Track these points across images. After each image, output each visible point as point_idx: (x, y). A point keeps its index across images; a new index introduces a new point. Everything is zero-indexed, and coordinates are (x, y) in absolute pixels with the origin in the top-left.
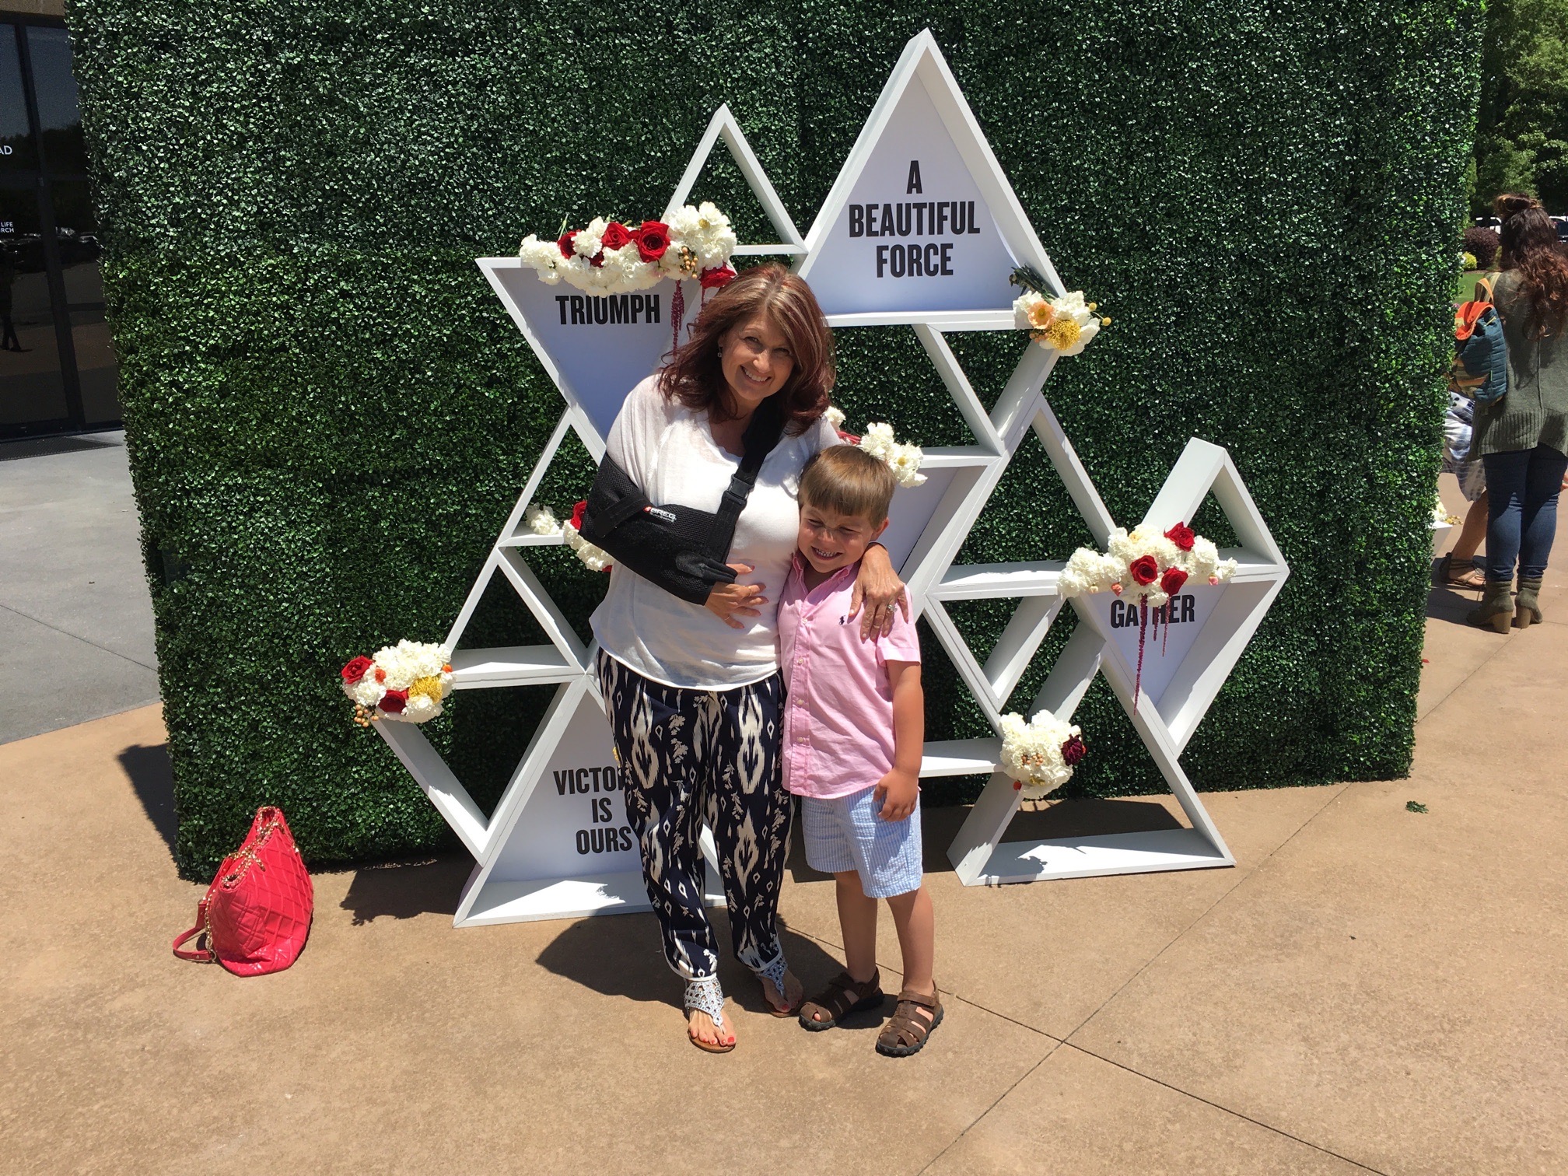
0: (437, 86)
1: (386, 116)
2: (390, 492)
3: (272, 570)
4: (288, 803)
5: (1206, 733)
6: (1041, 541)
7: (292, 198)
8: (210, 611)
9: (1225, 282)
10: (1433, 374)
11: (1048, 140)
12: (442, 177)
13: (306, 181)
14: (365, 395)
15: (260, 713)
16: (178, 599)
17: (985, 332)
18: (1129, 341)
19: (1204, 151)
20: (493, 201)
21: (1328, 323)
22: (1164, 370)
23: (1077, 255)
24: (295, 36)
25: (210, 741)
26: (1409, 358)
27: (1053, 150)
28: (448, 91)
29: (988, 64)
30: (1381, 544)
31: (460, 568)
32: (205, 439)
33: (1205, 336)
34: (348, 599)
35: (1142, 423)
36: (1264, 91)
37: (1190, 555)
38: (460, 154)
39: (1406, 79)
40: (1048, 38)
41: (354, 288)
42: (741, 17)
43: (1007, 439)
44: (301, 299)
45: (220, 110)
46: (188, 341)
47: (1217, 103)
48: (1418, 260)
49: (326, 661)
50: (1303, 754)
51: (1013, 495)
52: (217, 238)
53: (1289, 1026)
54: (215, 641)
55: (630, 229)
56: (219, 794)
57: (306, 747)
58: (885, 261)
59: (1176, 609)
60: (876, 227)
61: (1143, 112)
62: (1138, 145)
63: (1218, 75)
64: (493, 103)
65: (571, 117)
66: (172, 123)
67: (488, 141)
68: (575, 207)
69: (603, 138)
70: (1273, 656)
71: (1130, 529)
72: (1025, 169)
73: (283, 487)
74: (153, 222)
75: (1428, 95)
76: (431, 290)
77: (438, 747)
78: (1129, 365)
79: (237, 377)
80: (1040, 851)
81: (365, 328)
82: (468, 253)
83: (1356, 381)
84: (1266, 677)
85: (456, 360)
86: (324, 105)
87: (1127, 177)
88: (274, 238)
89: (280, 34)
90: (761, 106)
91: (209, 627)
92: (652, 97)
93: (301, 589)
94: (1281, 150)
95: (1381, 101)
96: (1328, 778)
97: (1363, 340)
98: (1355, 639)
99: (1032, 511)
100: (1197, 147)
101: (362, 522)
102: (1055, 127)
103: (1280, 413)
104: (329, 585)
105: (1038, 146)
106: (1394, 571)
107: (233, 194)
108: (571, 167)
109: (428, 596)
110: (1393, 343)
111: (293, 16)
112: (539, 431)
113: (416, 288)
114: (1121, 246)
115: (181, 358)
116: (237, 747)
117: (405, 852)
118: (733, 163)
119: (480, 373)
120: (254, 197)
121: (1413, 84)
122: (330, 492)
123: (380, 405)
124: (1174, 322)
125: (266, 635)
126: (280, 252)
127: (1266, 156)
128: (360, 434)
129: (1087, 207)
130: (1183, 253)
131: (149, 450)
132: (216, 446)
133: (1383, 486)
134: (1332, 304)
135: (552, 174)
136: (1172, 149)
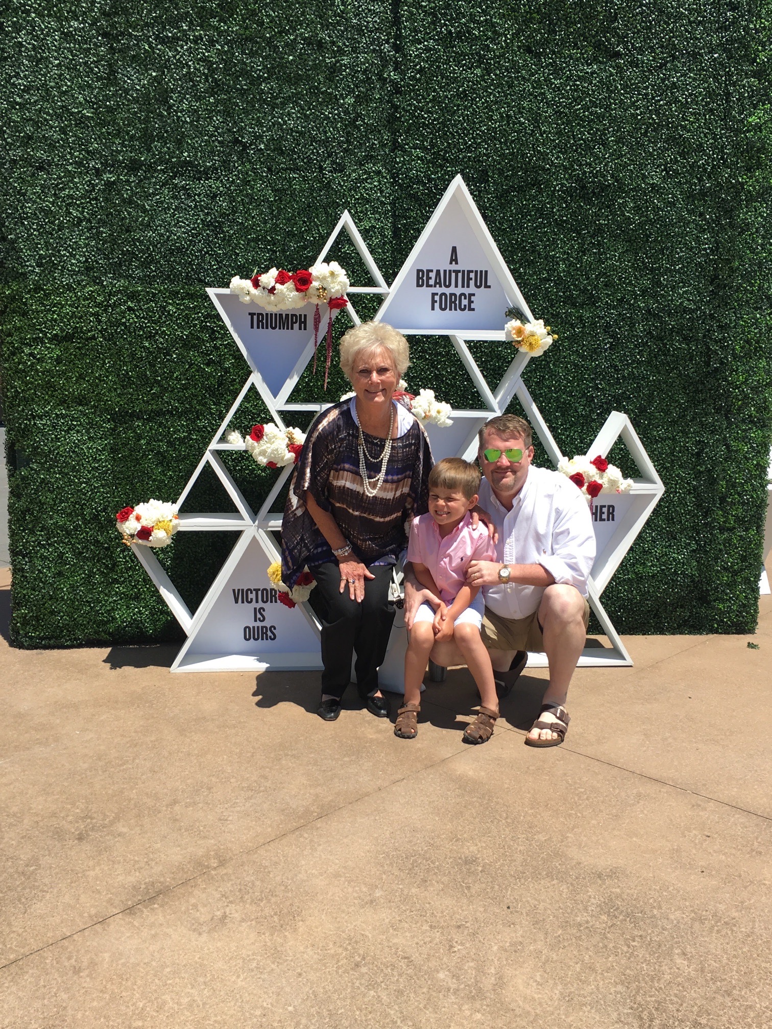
0: (189, 196)
1: (160, 211)
2: (148, 423)
3: (78, 464)
4: (77, 603)
7: (105, 254)
8: (41, 486)
9: (639, 325)
11: (536, 240)
12: (189, 246)
13: (113, 245)
14: (138, 366)
15: (64, 548)
16: (24, 478)
18: (583, 357)
19: (627, 250)
20: (217, 261)
21: (701, 352)
22: (603, 375)
23: (552, 306)
24: (112, 166)
25: (35, 563)
26: (750, 375)
27: (539, 246)
28: (195, 199)
29: (502, 196)
30: (735, 487)
31: (184, 470)
32: (46, 387)
33: (628, 356)
34: (120, 484)
35: (590, 406)
36: (662, 217)
37: (605, 475)
38: (200, 234)
39: (747, 213)
40: (536, 183)
41: (135, 306)
42: (361, 165)
43: (500, 403)
44: (105, 310)
45: (69, 204)
46: (41, 331)
47: (634, 223)
48: (755, 318)
50: (689, 614)
52: (62, 275)
53: (638, 729)
54: (43, 504)
55: (291, 275)
56: (38, 595)
57: (91, 571)
58: (436, 302)
59: (604, 513)
60: (432, 282)
61: (591, 226)
62: (588, 245)
63: (635, 207)
64: (220, 206)
65: (263, 216)
66: (42, 210)
67: (216, 227)
68: (263, 266)
69: (281, 228)
71: (571, 458)
72: (522, 255)
73: (88, 417)
74: (28, 264)
75: (759, 223)
76: (178, 309)
79: (67, 353)
81: (140, 329)
83: (718, 387)
84: (664, 564)
85: (190, 349)
86: (126, 204)
87: (582, 263)
88: (94, 276)
89: (105, 164)
90: (371, 214)
91: (40, 496)
92: (309, 206)
93: (94, 476)
94: (672, 251)
95: (732, 225)
96: (703, 631)
97: (722, 363)
98: (720, 544)
100: (623, 247)
101: (131, 440)
102: (539, 233)
103: (672, 404)
104: (109, 475)
105: (530, 243)
106: (743, 504)
107: (73, 251)
108: (262, 244)
109: (166, 485)
110: (741, 366)
111: (112, 155)
113: (170, 307)
114: (577, 302)
115: (37, 340)
116: (49, 568)
117: (142, 638)
118: (353, 245)
119: (203, 357)
120: (84, 252)
121: (750, 216)
122: (114, 421)
123: (146, 373)
124: (609, 347)
125: (72, 502)
126: (96, 283)
127: (663, 254)
128: (133, 388)
129: (558, 279)
130: (614, 308)
131: (14, 392)
132: (52, 391)
133: (736, 451)
134: (703, 341)
135: (251, 247)
136: (608, 247)
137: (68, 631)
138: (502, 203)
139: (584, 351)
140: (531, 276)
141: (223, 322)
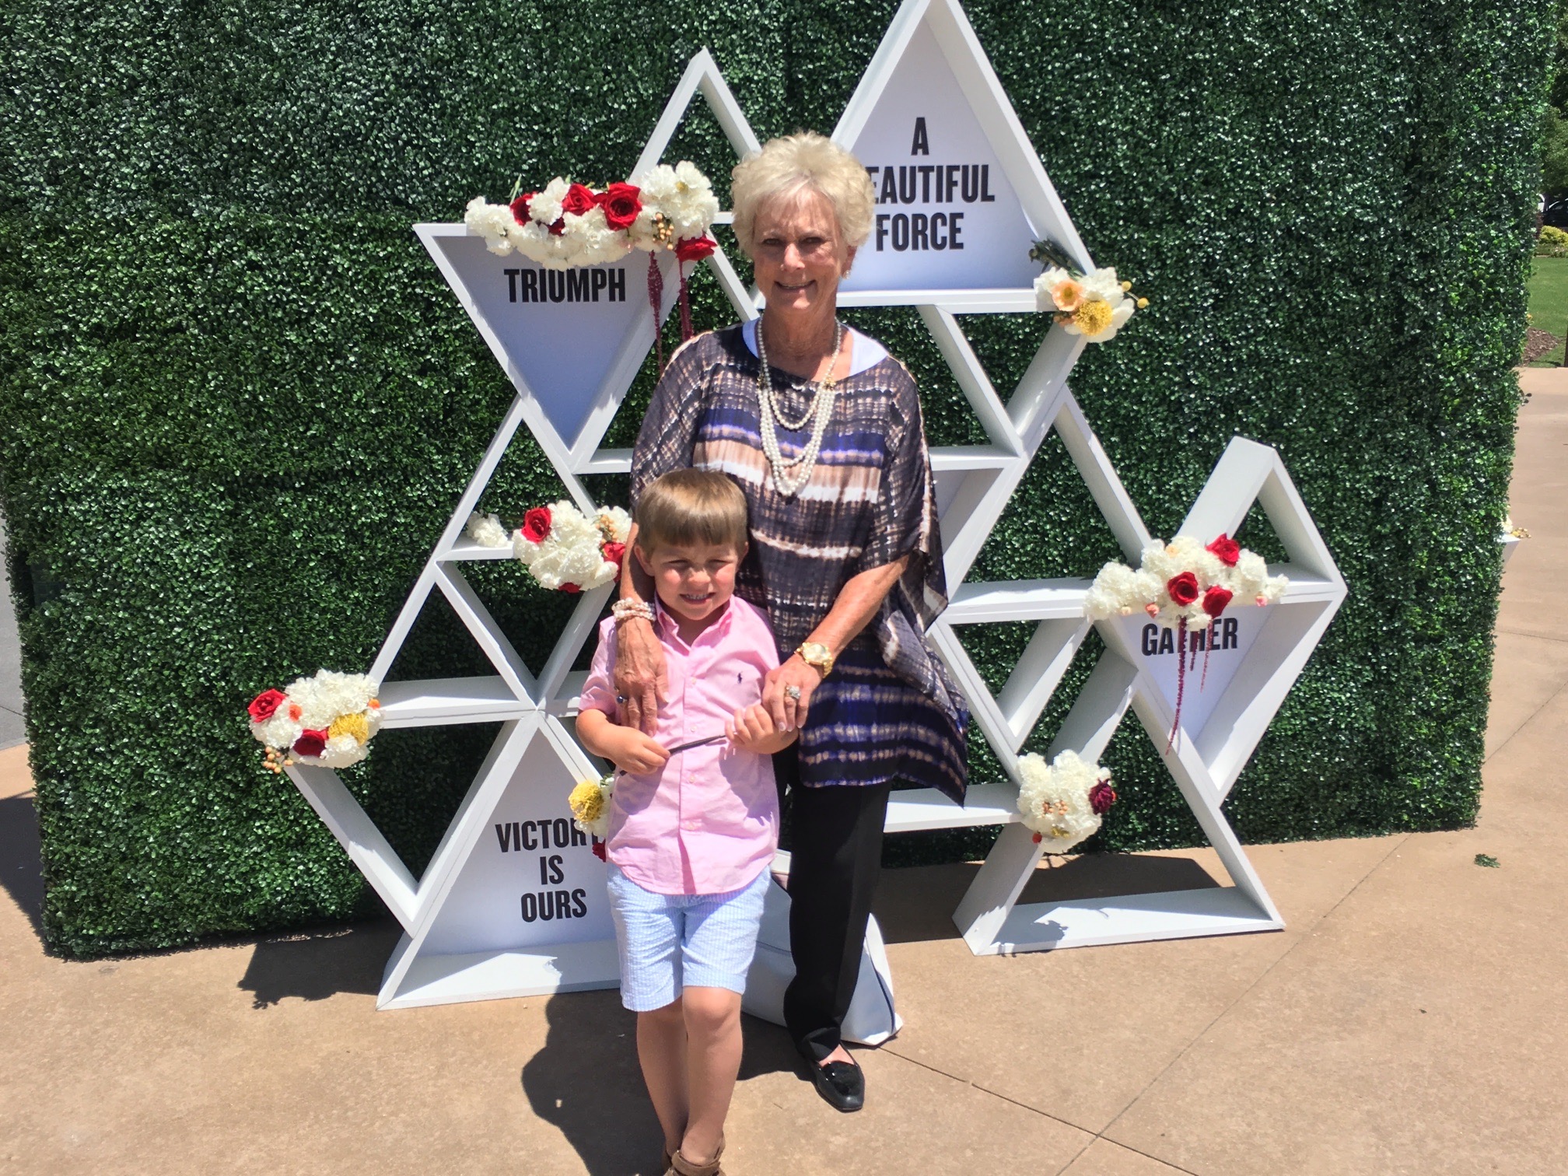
0: (365, 25)
1: (305, 58)
2: (304, 497)
3: (163, 588)
4: (177, 864)
6: (1060, 555)
7: (192, 153)
8: (87, 637)
9: (1269, 260)
10: (1504, 366)
11: (1070, 97)
12: (370, 130)
13: (209, 133)
14: (276, 383)
15: (145, 757)
16: (50, 623)
17: (997, 315)
18: (1161, 325)
19: (1246, 111)
20: (430, 159)
21: (1386, 307)
22: (1201, 360)
23: (1102, 227)
25: (85, 792)
26: (1476, 348)
27: (1075, 107)
28: (377, 32)
30: (1446, 560)
31: (386, 587)
32: (86, 435)
33: (1247, 321)
34: (253, 623)
35: (1175, 421)
36: (1314, 43)
37: (1235, 571)
38: (391, 104)
39: (1474, 31)
41: (264, 259)
43: (1027, 438)
44: (201, 270)
45: (108, 49)
46: (66, 319)
47: (1262, 56)
48: (1486, 236)
49: (225, 697)
50: (1357, 800)
51: (1028, 503)
52: (102, 199)
53: (1356, 1114)
54: (93, 673)
55: (595, 192)
56: (95, 855)
57: (202, 798)
58: (886, 232)
59: (1216, 634)
61: (1177, 66)
62: (1171, 103)
63: (1264, 23)
64: (431, 45)
66: (50, 62)
67: (424, 89)
68: (525, 167)
69: (558, 87)
70: (1323, 688)
71: (1167, 540)
72: (1044, 129)
73: (177, 491)
74: (27, 178)
75: (1498, 50)
76: (355, 262)
77: (358, 795)
78: (1160, 354)
79: (125, 362)
80: (1061, 914)
81: (277, 305)
82: (399, 219)
83: (1416, 373)
84: (1315, 712)
85: (383, 344)
86: (231, 45)
87: (1160, 140)
88: (171, 200)
90: (743, 53)
91: (86, 657)
92: (615, 40)
93: (197, 611)
94: (1334, 111)
95: (1446, 56)
96: (1385, 828)
98: (1416, 668)
99: (1050, 520)
100: (1238, 106)
101: (271, 533)
102: (1077, 81)
103: (1331, 410)
104: (230, 606)
105: (1058, 103)
106: (1459, 591)
107: (123, 147)
108: (521, 120)
109: (347, 619)
110: (1459, 330)
112: (481, 427)
113: (338, 259)
114: (1151, 218)
115: (58, 338)
116: (117, 799)
117: (315, 920)
119: (411, 358)
120: (147, 151)
121: (1481, 36)
122: (233, 497)
123: (294, 395)
124: (1212, 305)
125: (155, 665)
126: (177, 215)
127: (1317, 117)
128: (269, 429)
129: (1113, 174)
130: (1222, 226)
131: (18, 447)
132: (98, 443)
133: (1447, 494)
134: (1390, 286)
135: (499, 128)
136: (1210, 107)
137: (162, 919)
138: (1002, 24)
139: (1163, 315)
141: (448, 285)
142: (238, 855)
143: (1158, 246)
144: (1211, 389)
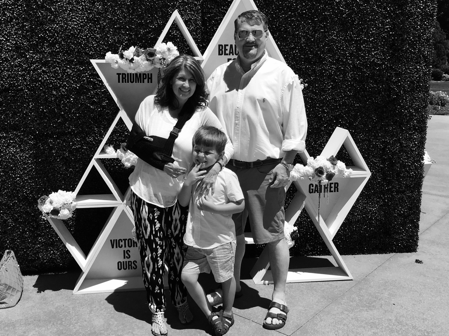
1: (61, 12)
2: (56, 140)
3: (14, 166)
5: (343, 233)
7: (27, 39)
9: (348, 74)
10: (422, 108)
11: (287, 25)
12: (79, 33)
13: (33, 33)
14: (49, 106)
15: (7, 217)
18: (316, 94)
19: (341, 30)
20: (96, 41)
22: (328, 104)
23: (297, 64)
26: (414, 102)
27: (289, 28)
28: (82, 4)
30: (405, 167)
31: (80, 167)
33: (342, 92)
34: (40, 177)
35: (320, 122)
36: (362, 10)
37: (336, 167)
38: (85, 25)
39: (411, 6)
41: (47, 70)
44: (29, 73)
45: (4, 9)
47: (345, 14)
48: (416, 68)
49: (31, 199)
50: (379, 242)
59: (332, 187)
60: (228, 52)
61: (320, 16)
62: (318, 27)
63: (346, 4)
65: (124, 14)
67: (95, 21)
68: (124, 44)
69: (135, 21)
71: (315, 157)
75: (418, 12)
76: (74, 71)
77: (70, 230)
78: (315, 102)
79: (6, 99)
81: (51, 83)
82: (87, 59)
83: (395, 109)
85: (81, 95)
86: (40, 8)
87: (314, 38)
88: (21, 52)
90: (189, 11)
92: (151, 7)
93: (24, 173)
94: (368, 30)
95: (402, 14)
96: (388, 251)
98: (397, 201)
100: (339, 28)
101: (46, 151)
102: (289, 20)
103: (368, 120)
104: (34, 172)
105: (284, 27)
106: (410, 177)
107: (8, 37)
108: (123, 30)
109: (68, 177)
110: (408, 96)
112: (109, 120)
113: (69, 70)
114: (312, 61)
117: (56, 268)
118: (179, 30)
119: (89, 99)
120: (15, 38)
121: (413, 8)
122: (36, 139)
123: (54, 110)
124: (331, 88)
125: (11, 189)
126: (22, 57)
127: (363, 32)
128: (47, 119)
129: (300, 48)
130: (334, 64)
133: (405, 147)
134: (386, 83)
135: (117, 33)
136: (330, 28)
140: (285, 46)
141: (100, 78)
142: (33, 247)
143: (315, 69)
144: (331, 113)
